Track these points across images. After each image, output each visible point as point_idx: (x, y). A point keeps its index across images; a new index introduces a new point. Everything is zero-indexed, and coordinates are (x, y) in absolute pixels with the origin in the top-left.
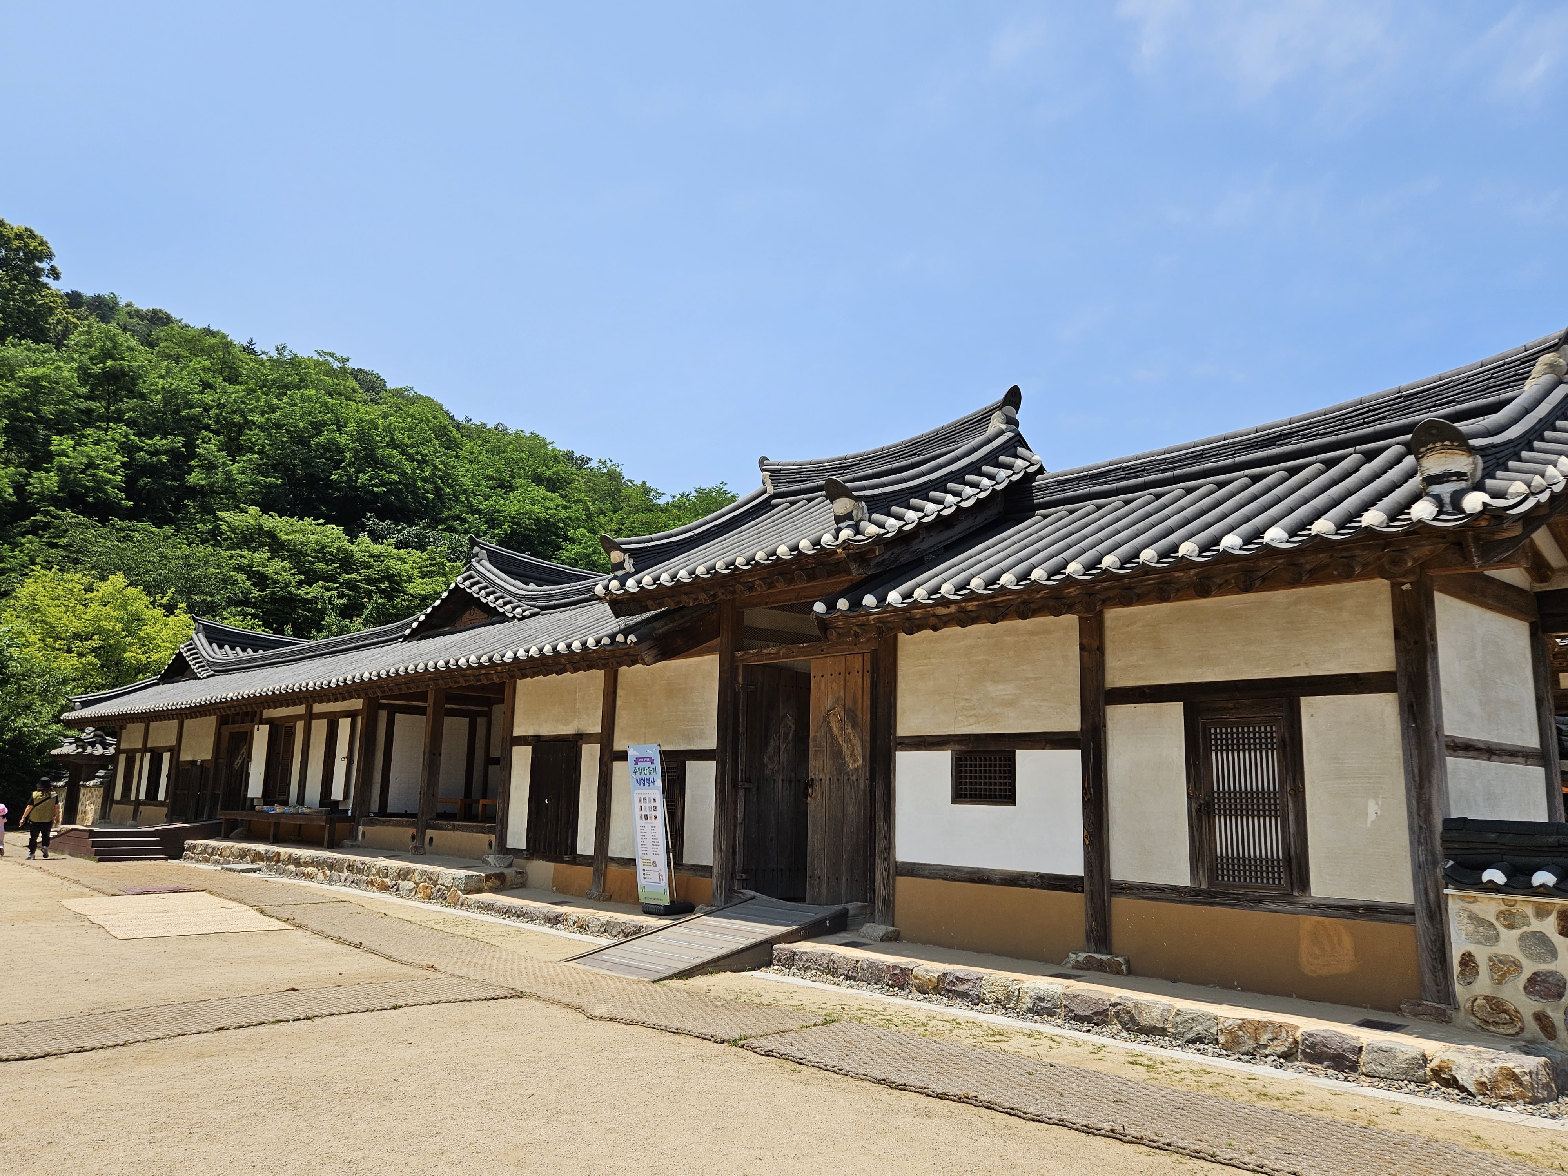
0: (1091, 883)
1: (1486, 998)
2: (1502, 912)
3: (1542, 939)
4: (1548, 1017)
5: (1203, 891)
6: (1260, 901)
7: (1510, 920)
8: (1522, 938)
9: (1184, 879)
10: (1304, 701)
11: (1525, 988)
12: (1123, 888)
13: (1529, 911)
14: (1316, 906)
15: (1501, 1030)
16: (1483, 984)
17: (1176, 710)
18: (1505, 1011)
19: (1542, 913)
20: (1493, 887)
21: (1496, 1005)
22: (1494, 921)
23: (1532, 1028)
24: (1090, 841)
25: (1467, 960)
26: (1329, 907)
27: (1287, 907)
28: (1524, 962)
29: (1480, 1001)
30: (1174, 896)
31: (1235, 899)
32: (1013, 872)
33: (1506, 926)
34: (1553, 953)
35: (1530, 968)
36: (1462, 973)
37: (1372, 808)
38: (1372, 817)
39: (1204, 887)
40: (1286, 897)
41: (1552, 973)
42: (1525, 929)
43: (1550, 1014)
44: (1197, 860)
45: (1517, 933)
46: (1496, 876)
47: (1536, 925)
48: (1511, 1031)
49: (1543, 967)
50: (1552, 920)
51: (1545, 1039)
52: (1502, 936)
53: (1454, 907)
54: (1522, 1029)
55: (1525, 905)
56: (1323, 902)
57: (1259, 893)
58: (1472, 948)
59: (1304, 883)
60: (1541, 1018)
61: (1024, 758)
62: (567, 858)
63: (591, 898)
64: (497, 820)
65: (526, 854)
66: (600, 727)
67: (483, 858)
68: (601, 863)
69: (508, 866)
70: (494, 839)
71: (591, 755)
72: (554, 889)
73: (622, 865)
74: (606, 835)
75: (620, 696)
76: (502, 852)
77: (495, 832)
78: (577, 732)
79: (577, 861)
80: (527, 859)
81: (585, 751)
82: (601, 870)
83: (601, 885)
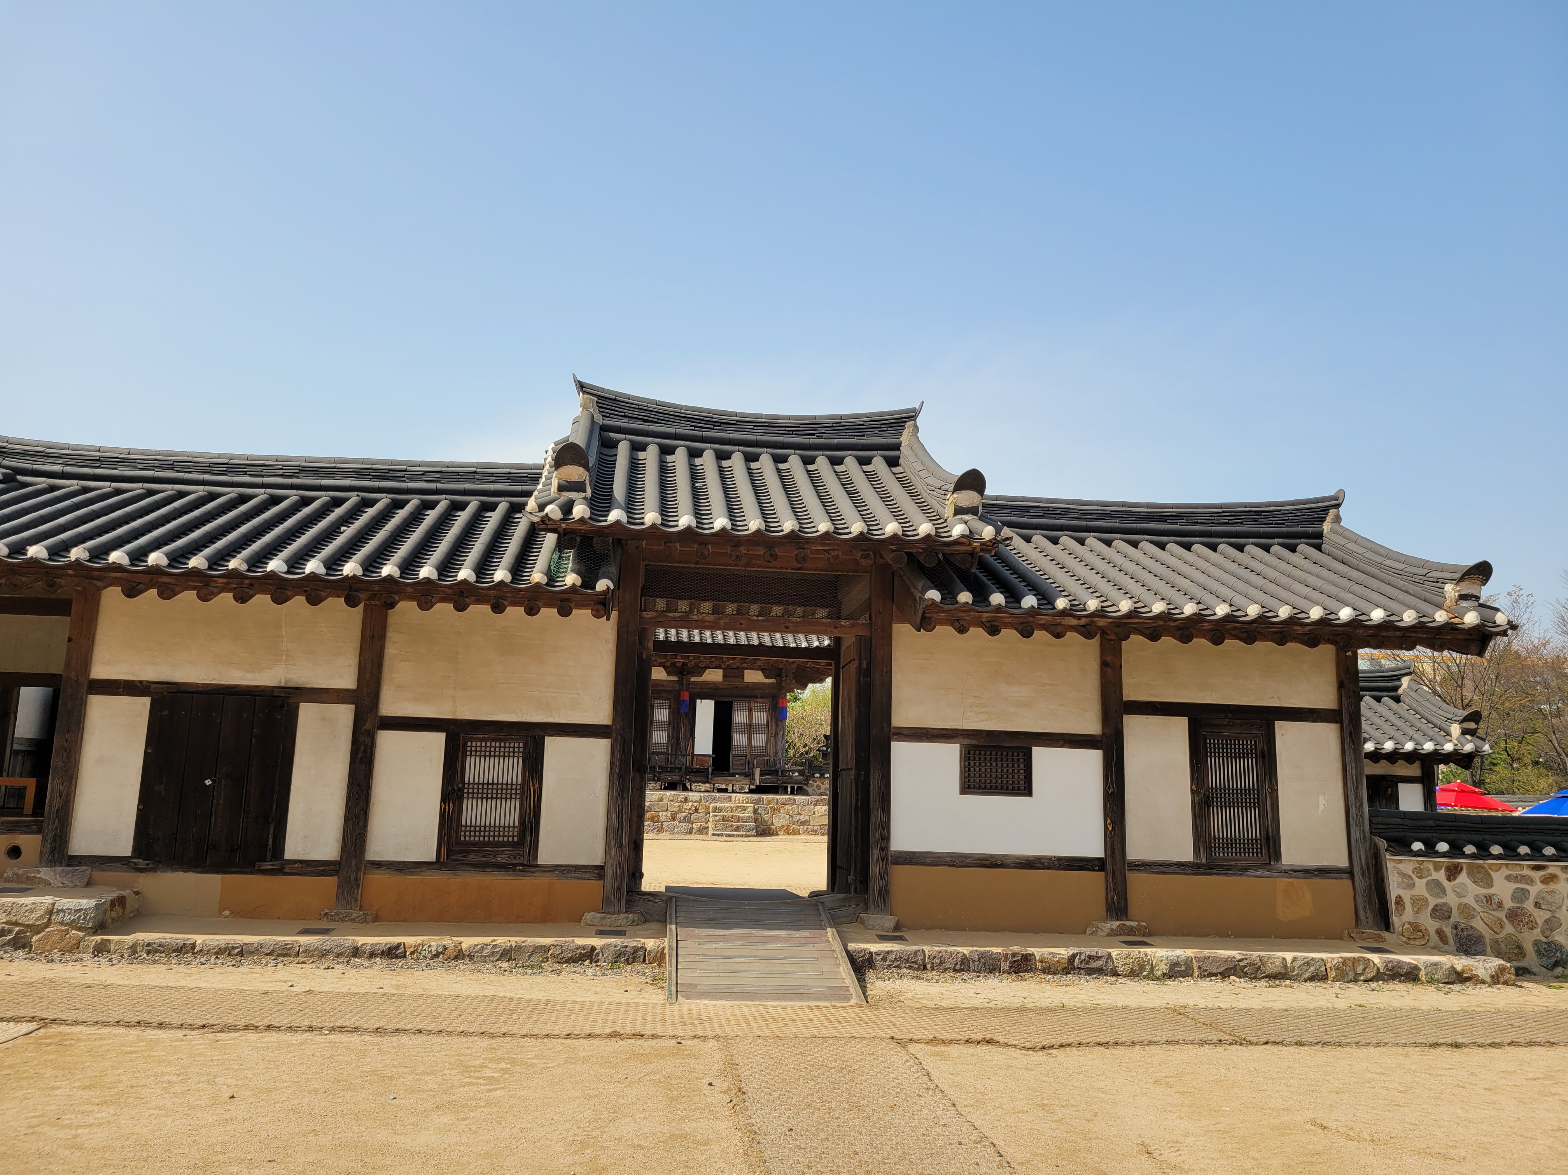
0: (1113, 862)
1: (1409, 923)
2: (1415, 868)
3: (1437, 883)
4: (1443, 931)
5: (1204, 865)
6: (1246, 870)
7: (1420, 873)
8: (1428, 884)
9: (1189, 857)
10: (1278, 724)
11: (1431, 915)
12: (1136, 866)
13: (1431, 867)
14: (1286, 871)
15: (1417, 943)
16: (1409, 914)
17: (1182, 723)
18: (1420, 931)
19: (1437, 868)
20: (1419, 854)
21: (1416, 928)
22: (1411, 874)
23: (1435, 939)
24: (1113, 828)
25: (1399, 901)
26: (1295, 871)
27: (1266, 873)
28: (1430, 898)
29: (1407, 926)
30: (1179, 870)
31: (1227, 869)
32: (1029, 856)
33: (1417, 877)
34: (1444, 892)
35: (1433, 902)
36: (1396, 909)
37: (1322, 802)
38: (1322, 808)
39: (1204, 861)
40: (1266, 866)
41: (1445, 904)
42: (1429, 878)
43: (1445, 929)
44: (1199, 841)
45: (1425, 881)
46: (1417, 846)
47: (1435, 875)
48: (1423, 943)
49: (1440, 901)
50: (1443, 871)
51: (1442, 945)
52: (1417, 884)
53: (1390, 865)
54: (1428, 941)
55: (1429, 862)
56: (1291, 868)
57: (1245, 863)
58: (1401, 892)
59: (1278, 855)
60: (1440, 933)
61: (1038, 753)
62: (267, 866)
63: (342, 920)
64: (50, 810)
65: (142, 863)
66: (347, 681)
67: (9, 873)
68: (358, 870)
69: (89, 884)
70: (30, 843)
71: (323, 718)
72: (227, 913)
73: (401, 871)
74: (366, 831)
75: (394, 642)
76: (61, 863)
77: (39, 832)
78: (284, 685)
79: (287, 870)
80: (141, 870)
81: (307, 713)
82: (357, 880)
83: (356, 900)
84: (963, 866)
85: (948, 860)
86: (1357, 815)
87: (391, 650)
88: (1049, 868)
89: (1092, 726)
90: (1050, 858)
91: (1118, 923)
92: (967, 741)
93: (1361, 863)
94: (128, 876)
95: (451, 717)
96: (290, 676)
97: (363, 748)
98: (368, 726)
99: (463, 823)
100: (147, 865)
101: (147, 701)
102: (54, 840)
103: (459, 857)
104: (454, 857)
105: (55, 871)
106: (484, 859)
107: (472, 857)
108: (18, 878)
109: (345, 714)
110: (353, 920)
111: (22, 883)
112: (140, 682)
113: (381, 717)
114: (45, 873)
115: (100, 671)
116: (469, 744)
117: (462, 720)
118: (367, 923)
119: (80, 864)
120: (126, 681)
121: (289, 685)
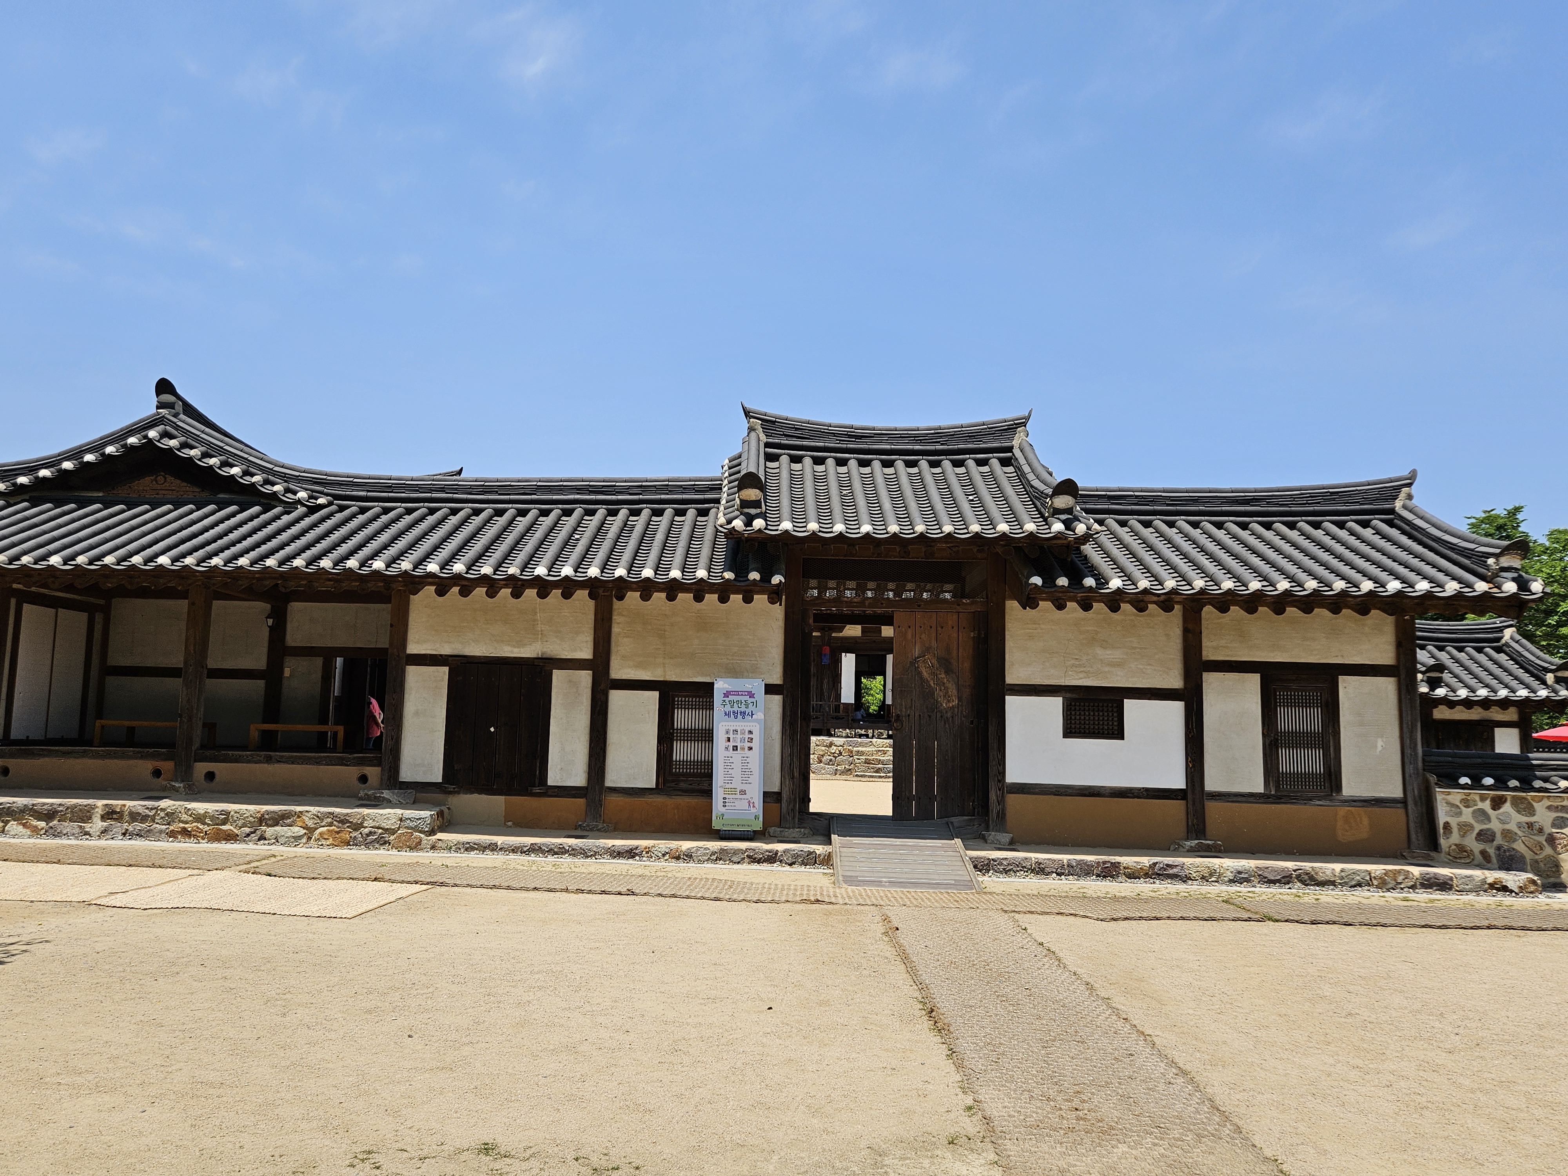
0: (1193, 793)
1: (1456, 845)
2: (1463, 799)
3: (1482, 812)
4: (1487, 852)
5: (1272, 795)
6: (1311, 800)
7: (1467, 803)
8: (1474, 812)
9: (1260, 789)
10: (1341, 678)
11: (1476, 838)
12: (1214, 796)
13: (1477, 798)
14: (1346, 801)
15: (1463, 861)
16: (1455, 838)
17: (1254, 679)
18: (1465, 851)
19: (1483, 798)
20: (1464, 787)
21: (1461, 848)
22: (1459, 804)
23: (1479, 858)
24: (1194, 766)
25: (1447, 826)
26: (1355, 801)
27: (1328, 803)
28: (1475, 824)
29: (1454, 847)
30: (1252, 799)
31: (1294, 799)
32: (1121, 788)
33: (1465, 807)
34: (1489, 819)
35: (1478, 827)
36: (1444, 833)
37: (1380, 743)
38: (1380, 748)
39: (1273, 793)
40: (1328, 797)
41: (1488, 830)
42: (1475, 807)
43: (1488, 850)
44: (1269, 776)
45: (1471, 810)
46: (1464, 780)
47: (1480, 805)
48: (1468, 861)
49: (1485, 827)
50: (1488, 802)
51: (1485, 863)
52: (1464, 812)
53: (1439, 797)
54: (1473, 859)
55: (1475, 794)
56: (1351, 798)
57: (1310, 794)
58: (1449, 819)
59: (1339, 788)
60: (1483, 853)
61: (1129, 705)
62: (537, 790)
63: (591, 830)
64: (385, 750)
65: (451, 788)
66: (586, 653)
67: (362, 794)
68: (601, 794)
69: (414, 802)
70: (373, 772)
71: (570, 681)
72: (510, 824)
73: (630, 794)
74: (605, 765)
75: (618, 623)
76: (395, 787)
77: (379, 764)
78: (540, 656)
79: (550, 793)
80: (450, 793)
81: (558, 677)
82: (600, 801)
83: (600, 816)
84: (1066, 795)
85: (1054, 790)
86: (1411, 755)
87: (616, 629)
88: (1139, 797)
89: (1175, 682)
90: (1139, 789)
91: (1196, 842)
92: (1068, 695)
93: (1414, 796)
94: (440, 796)
95: (662, 679)
96: (545, 650)
97: (599, 703)
98: (602, 686)
99: (674, 759)
100: (454, 788)
101: (446, 669)
102: (390, 771)
103: (673, 785)
104: (669, 785)
105: (393, 793)
106: (690, 786)
107: (683, 785)
108: (368, 797)
109: (585, 677)
110: (598, 830)
111: (371, 801)
112: (441, 655)
113: (612, 679)
114: (386, 794)
115: (413, 648)
116: (676, 699)
117: (670, 682)
118: (610, 832)
119: (407, 788)
120: (431, 655)
121: (544, 656)
